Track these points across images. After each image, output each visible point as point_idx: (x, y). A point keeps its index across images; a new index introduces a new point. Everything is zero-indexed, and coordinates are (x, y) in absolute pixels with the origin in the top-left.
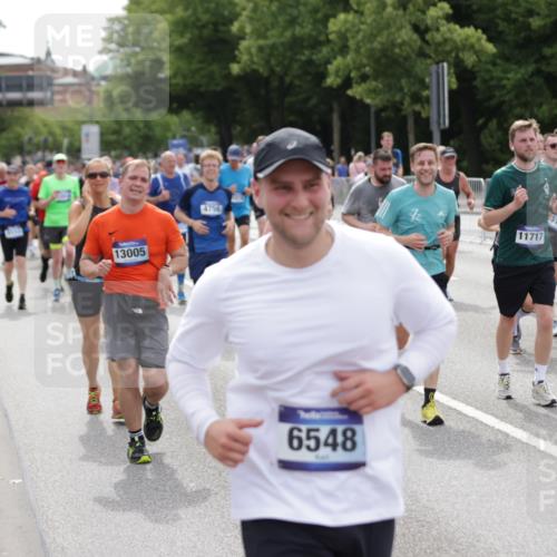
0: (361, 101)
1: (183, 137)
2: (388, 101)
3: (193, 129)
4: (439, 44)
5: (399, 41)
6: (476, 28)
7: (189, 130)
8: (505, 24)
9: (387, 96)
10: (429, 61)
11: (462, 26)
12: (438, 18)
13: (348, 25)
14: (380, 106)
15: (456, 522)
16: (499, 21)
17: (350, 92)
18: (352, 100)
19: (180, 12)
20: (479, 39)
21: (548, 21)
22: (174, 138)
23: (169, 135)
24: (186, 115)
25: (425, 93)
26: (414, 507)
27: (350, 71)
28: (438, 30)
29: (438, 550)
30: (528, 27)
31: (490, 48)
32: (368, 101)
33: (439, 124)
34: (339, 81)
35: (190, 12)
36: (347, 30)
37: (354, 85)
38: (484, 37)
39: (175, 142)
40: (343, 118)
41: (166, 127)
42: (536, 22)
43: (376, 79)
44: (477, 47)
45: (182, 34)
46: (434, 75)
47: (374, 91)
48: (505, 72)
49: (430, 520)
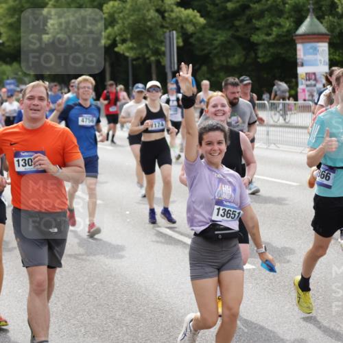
0: (123, 55)
1: (13, 78)
2: (139, 54)
3: (20, 73)
4: (173, 20)
5: (149, 17)
6: (193, 10)
7: (17, 74)
8: (212, 7)
9: (138, 51)
10: (165, 30)
11: (186, 9)
12: (171, 4)
13: (115, 9)
14: (135, 57)
15: (183, 311)
16: (209, 5)
17: (116, 49)
18: (117, 54)
19: (11, 3)
20: (195, 16)
21: (238, 4)
22: (8, 79)
23: (5, 77)
24: (15, 65)
25: (163, 49)
26: (157, 302)
27: (116, 36)
28: (172, 11)
29: (173, 328)
30: (225, 8)
31: (202, 21)
32: (127, 54)
33: (171, 68)
34: (109, 42)
35: (17, 2)
36: (115, 12)
37: (119, 45)
38: (198, 14)
39: (8, 81)
40: (112, 66)
41: (4, 73)
42: (230, 6)
43: (132, 41)
44: (194, 20)
45: (12, 16)
46: (168, 39)
47: (132, 49)
48: (214, 35)
49: (168, 309)
